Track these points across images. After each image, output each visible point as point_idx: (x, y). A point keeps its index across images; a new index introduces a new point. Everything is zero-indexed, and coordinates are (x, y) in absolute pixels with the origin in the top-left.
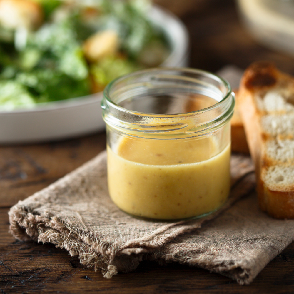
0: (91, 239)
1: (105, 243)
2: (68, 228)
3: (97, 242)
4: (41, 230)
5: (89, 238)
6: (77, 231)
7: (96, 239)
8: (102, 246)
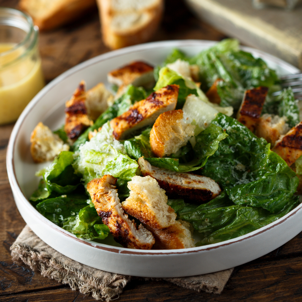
0: (86, 277)
1: (97, 279)
2: (65, 268)
3: (91, 278)
4: (43, 266)
5: (84, 276)
6: (73, 270)
7: (89, 275)
8: (95, 282)
